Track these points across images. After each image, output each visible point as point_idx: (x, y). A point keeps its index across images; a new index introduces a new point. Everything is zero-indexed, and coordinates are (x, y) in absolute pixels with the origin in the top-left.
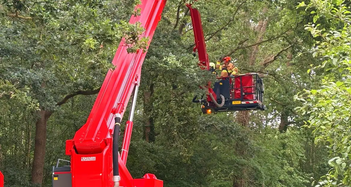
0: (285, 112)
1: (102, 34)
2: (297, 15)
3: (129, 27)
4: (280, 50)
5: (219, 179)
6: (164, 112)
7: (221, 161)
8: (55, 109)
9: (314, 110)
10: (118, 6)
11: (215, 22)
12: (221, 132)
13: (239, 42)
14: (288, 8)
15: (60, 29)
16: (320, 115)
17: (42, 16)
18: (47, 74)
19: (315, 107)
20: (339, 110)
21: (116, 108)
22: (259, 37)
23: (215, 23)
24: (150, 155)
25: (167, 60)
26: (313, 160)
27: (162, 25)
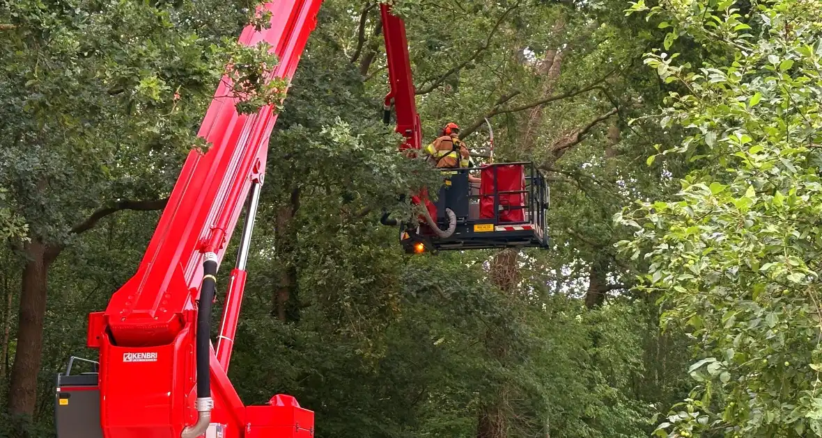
0: (600, 262)
1: (178, 68)
2: (632, 40)
3: (241, 54)
4: (591, 120)
5: (446, 413)
6: (321, 255)
7: (450, 371)
8: (66, 242)
9: (661, 250)
10: (220, 5)
11: (446, 50)
12: (452, 304)
13: (498, 98)
14: (612, 22)
15: (81, 55)
16: (674, 261)
17: (39, 23)
18: (51, 159)
19: (662, 241)
20: (718, 252)
21: (206, 238)
22: (545, 88)
23: (446, 52)
24: (287, 352)
25: (328, 134)
26: (660, 372)
27: (321, 54)
